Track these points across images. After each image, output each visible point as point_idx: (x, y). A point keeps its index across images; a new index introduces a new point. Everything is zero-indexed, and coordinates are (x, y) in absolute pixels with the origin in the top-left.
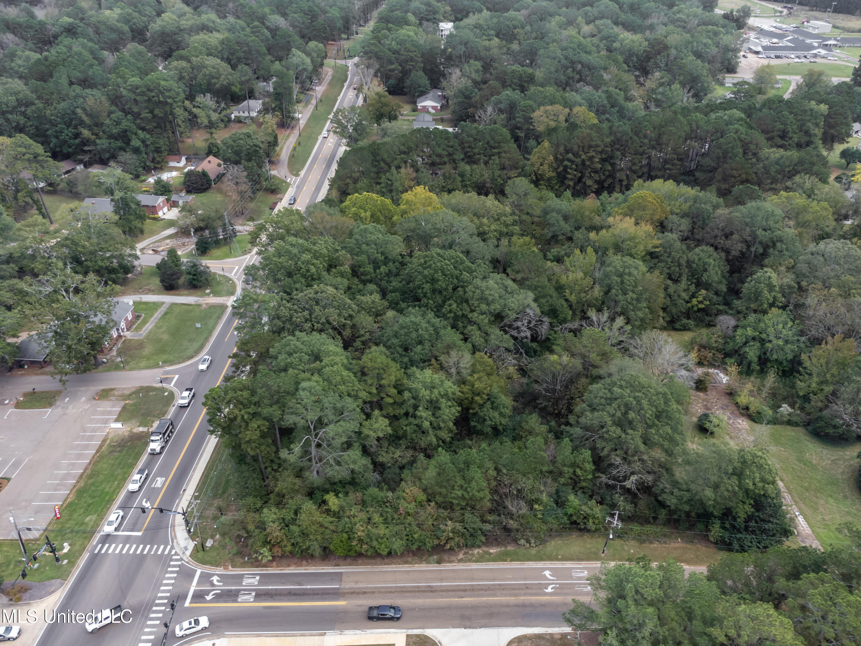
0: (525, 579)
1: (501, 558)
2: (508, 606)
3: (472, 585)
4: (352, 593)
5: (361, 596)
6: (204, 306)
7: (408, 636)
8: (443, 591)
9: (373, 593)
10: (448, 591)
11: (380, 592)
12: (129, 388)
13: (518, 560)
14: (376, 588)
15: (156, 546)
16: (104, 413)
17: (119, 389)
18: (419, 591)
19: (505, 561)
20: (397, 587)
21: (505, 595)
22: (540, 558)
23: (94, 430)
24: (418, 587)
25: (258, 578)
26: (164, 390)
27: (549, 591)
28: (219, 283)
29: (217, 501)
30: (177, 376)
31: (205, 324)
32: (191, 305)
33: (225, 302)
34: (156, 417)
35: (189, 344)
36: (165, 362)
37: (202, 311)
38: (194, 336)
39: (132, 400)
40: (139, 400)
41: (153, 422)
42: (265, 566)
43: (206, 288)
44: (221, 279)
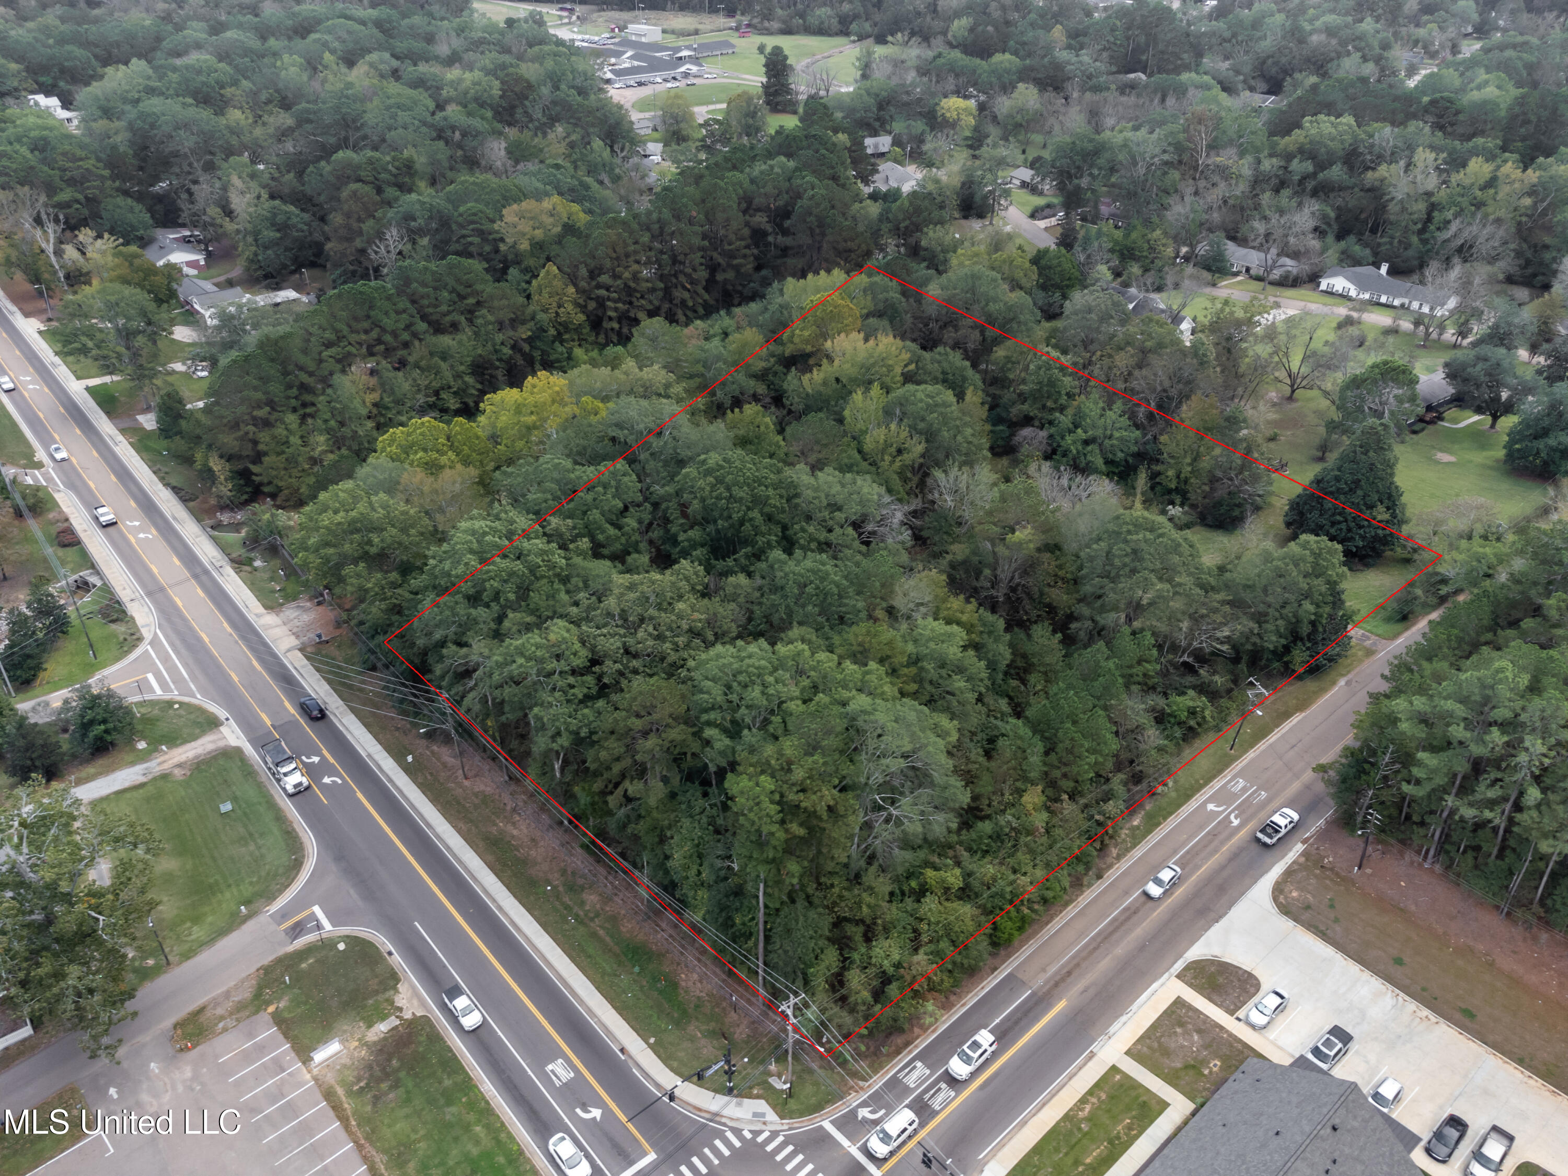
0: (1202, 828)
1: (1152, 823)
2: (1223, 868)
4: (1056, 985)
5: (1069, 980)
6: (178, 772)
7: (1178, 976)
9: (1078, 965)
11: (1085, 959)
12: (236, 987)
13: (1171, 814)
14: (1073, 957)
15: (706, 1151)
16: (247, 1057)
17: (216, 1002)
18: (1122, 924)
19: (1159, 824)
20: (1093, 939)
21: (1207, 859)
22: (1187, 795)
23: (274, 1096)
24: (1115, 919)
25: (919, 1064)
26: (327, 944)
27: (1236, 822)
28: (148, 721)
29: (693, 1029)
30: (317, 909)
31: (235, 799)
32: (142, 785)
33: (221, 744)
34: (385, 990)
35: (252, 847)
36: (247, 903)
37: (186, 783)
38: (242, 830)
39: (279, 999)
40: (296, 991)
41: (392, 1003)
42: (907, 1044)
43: (130, 742)
44: (143, 710)
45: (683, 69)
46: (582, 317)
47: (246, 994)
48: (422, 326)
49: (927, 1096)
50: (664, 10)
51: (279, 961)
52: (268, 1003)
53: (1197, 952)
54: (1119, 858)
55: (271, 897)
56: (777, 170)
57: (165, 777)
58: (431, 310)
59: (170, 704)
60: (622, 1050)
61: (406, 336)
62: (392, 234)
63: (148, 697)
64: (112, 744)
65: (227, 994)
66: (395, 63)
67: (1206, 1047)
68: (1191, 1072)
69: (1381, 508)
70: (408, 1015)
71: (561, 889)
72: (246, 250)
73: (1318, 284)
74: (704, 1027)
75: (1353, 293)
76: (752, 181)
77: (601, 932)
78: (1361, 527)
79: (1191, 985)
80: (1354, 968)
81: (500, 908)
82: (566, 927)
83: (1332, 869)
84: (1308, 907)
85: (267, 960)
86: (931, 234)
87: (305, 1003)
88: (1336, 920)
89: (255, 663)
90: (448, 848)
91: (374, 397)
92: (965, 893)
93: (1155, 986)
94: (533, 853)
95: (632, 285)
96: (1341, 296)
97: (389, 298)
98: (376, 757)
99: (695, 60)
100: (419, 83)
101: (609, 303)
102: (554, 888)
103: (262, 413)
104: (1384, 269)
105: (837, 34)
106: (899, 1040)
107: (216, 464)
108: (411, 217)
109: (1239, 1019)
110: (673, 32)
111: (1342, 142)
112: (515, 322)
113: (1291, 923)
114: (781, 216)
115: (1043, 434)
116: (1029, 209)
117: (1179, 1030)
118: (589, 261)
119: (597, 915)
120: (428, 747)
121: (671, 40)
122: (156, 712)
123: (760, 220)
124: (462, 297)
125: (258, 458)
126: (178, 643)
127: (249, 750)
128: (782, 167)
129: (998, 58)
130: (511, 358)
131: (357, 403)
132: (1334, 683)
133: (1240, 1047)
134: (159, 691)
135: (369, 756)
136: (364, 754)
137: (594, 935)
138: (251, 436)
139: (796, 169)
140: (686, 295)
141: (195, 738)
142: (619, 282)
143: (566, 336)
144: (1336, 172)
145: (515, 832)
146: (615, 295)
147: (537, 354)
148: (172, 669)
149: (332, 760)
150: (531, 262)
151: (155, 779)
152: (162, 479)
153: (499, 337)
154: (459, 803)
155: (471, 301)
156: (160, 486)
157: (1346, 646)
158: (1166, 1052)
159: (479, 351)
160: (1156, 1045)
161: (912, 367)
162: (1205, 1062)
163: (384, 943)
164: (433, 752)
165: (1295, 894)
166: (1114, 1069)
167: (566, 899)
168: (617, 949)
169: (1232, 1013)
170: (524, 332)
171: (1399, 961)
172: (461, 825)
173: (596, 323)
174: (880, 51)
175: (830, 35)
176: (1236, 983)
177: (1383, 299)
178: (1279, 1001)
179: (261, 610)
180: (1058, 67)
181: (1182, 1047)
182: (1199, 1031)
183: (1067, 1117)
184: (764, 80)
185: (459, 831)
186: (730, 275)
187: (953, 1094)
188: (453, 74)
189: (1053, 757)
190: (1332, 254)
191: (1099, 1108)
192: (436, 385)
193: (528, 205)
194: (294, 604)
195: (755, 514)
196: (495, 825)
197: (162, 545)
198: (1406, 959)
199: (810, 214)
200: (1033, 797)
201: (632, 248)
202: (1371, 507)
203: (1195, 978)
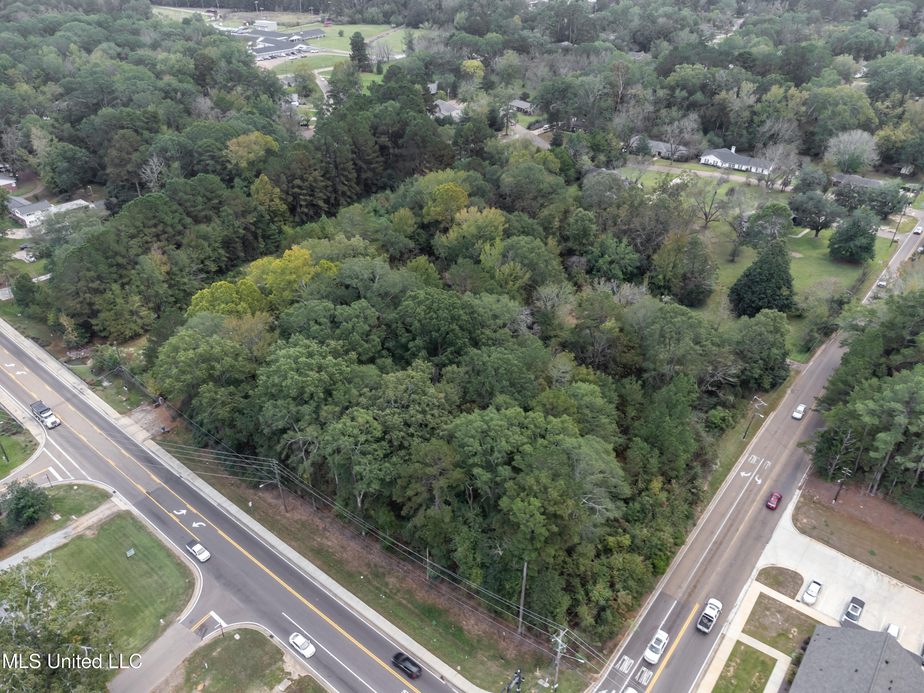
0: (742, 488)
1: (714, 488)
3: (729, 518)
4: (690, 595)
6: (89, 533)
7: (757, 580)
8: (724, 537)
9: (698, 581)
10: (726, 534)
11: (701, 576)
12: (172, 676)
13: (722, 481)
14: (694, 577)
18: (715, 552)
19: (718, 488)
20: (702, 563)
22: (728, 468)
24: (711, 550)
25: (626, 657)
26: (226, 637)
27: (759, 482)
28: (59, 500)
29: (481, 656)
30: (213, 614)
31: (135, 546)
32: (65, 545)
33: (115, 509)
34: (276, 662)
35: (156, 577)
36: (163, 616)
37: (97, 539)
38: (145, 567)
39: (204, 680)
40: (214, 672)
41: (283, 670)
42: (615, 646)
43: (49, 517)
44: (52, 493)
45: (297, 47)
46: (285, 207)
47: (180, 680)
48: (188, 220)
49: (637, 677)
50: (274, 11)
51: (196, 653)
52: (197, 684)
53: (762, 563)
54: (702, 512)
55: (179, 610)
56: (390, 109)
57: (80, 537)
58: (192, 209)
59: (71, 486)
60: (442, 677)
61: (180, 227)
62: (154, 162)
63: (54, 483)
64: (37, 520)
65: (167, 682)
66: (119, 49)
67: (786, 620)
68: (783, 638)
69: (784, 288)
70: (296, 677)
71: (369, 576)
72: (46, 175)
73: (700, 160)
74: (487, 654)
75: (719, 164)
76: (375, 116)
77: (404, 602)
78: (775, 300)
79: (766, 584)
80: (850, 561)
81: (336, 595)
82: (381, 601)
83: (819, 503)
84: (814, 528)
85: (188, 654)
86: (489, 143)
87: (223, 679)
88: (832, 533)
89: (123, 451)
90: (290, 560)
91: (165, 269)
92: (633, 549)
93: (745, 587)
94: (345, 555)
95: (314, 184)
96: (713, 166)
97: (166, 203)
98: (225, 505)
99: (303, 42)
100: (139, 62)
101: (301, 197)
102: (365, 577)
103: (95, 285)
104: (733, 149)
105: (383, 23)
106: (610, 644)
107: (65, 321)
108: (164, 150)
109: (798, 601)
110: (283, 24)
111: (699, 78)
112: (244, 214)
113: (808, 539)
114: (396, 136)
115: (583, 260)
116: (527, 125)
117: (767, 613)
118: (287, 171)
119: (398, 591)
120: (255, 495)
121: (282, 29)
122: (62, 493)
123: (384, 140)
124: (209, 200)
125: (95, 314)
126: (65, 444)
127: (135, 511)
128: (393, 107)
129: (489, 35)
130: (244, 235)
131: (157, 273)
132: (785, 392)
133: (804, 618)
134: (60, 479)
135: (219, 505)
136: (215, 504)
137: (400, 604)
138: (88, 300)
139: (402, 108)
140: (345, 188)
141: (94, 508)
142: (306, 183)
143: (276, 219)
144: (699, 96)
145: (330, 543)
146: (305, 191)
147: (259, 232)
148: (66, 463)
149: (195, 511)
150: (247, 174)
151: (73, 540)
152: (22, 333)
153: (237, 223)
154: (287, 529)
155: (216, 201)
156: (23, 338)
157: (787, 370)
158: (765, 628)
159: (225, 233)
160: (757, 624)
161: (507, 225)
162: (788, 631)
163: (265, 630)
164: (259, 497)
165: (805, 521)
166: (739, 643)
167: (375, 583)
168: (416, 611)
169: (793, 597)
170: (251, 219)
171: (872, 553)
172: (293, 543)
173: (293, 210)
174: (417, 34)
175: (378, 24)
176: (790, 579)
177: (736, 167)
178: (818, 587)
179: (118, 415)
180: (524, 39)
181: (773, 623)
182: (779, 612)
183: (722, 677)
184: (351, 53)
185: (293, 548)
186: (369, 174)
187: (651, 673)
188: (161, 55)
189: (664, 458)
190: (705, 143)
191: (738, 669)
192: (202, 257)
193: (242, 138)
194: (139, 409)
195: (454, 326)
196: (315, 540)
197: (34, 378)
198: (876, 552)
199: (416, 135)
200: (656, 484)
201: (312, 162)
202: (780, 288)
203: (766, 579)
